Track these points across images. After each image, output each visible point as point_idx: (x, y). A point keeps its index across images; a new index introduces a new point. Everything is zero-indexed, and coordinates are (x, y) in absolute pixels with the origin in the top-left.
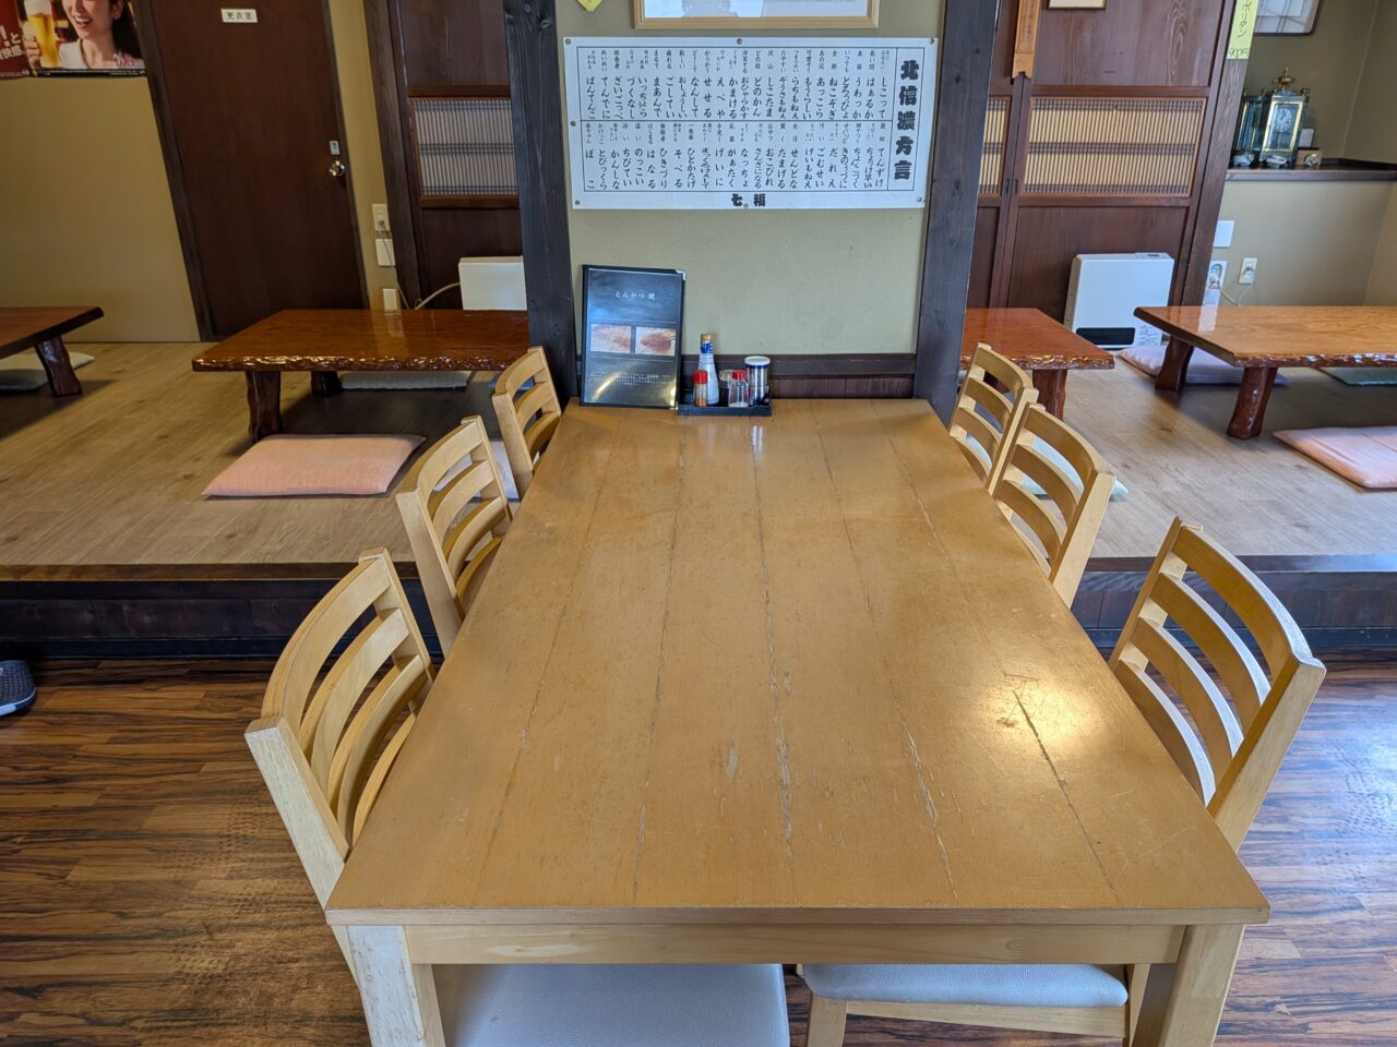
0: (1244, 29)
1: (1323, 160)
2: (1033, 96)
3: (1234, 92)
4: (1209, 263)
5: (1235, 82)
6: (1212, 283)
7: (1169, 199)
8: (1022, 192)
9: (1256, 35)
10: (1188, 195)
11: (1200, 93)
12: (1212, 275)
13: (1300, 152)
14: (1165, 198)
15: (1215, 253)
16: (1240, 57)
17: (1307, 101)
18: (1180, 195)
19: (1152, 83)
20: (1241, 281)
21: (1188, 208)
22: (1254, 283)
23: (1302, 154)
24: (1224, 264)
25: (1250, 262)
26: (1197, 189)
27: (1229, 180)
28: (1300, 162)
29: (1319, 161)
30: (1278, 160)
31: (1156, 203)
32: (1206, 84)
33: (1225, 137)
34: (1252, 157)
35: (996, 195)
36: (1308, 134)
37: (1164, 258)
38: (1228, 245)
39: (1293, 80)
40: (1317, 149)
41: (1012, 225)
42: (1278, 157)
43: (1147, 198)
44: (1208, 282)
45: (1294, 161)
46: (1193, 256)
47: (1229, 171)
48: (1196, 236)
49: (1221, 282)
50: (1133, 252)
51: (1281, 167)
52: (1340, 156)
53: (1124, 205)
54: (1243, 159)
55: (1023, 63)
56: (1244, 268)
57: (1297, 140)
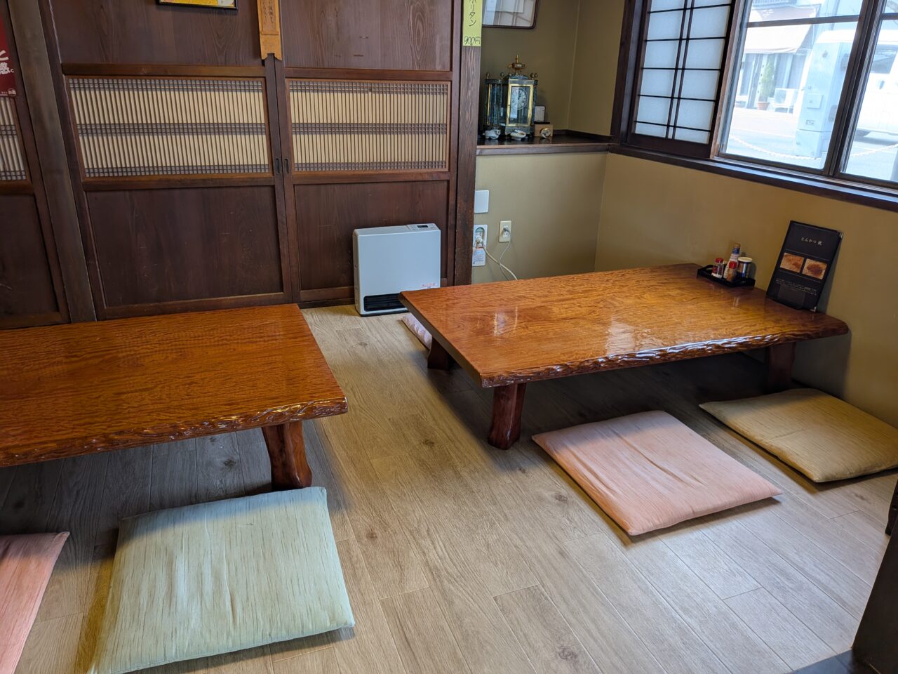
0: (474, 19)
1: (554, 131)
2: (286, 77)
3: (473, 76)
4: (472, 227)
5: (473, 68)
6: (478, 243)
7: (431, 173)
8: (295, 171)
9: (484, 27)
10: (447, 170)
11: (444, 77)
12: (477, 237)
13: (537, 126)
14: (428, 173)
15: (476, 218)
16: (474, 45)
17: (535, 84)
18: (440, 170)
19: (400, 68)
20: (501, 240)
21: (448, 182)
22: (511, 240)
23: (538, 127)
24: (485, 227)
25: (506, 224)
26: (454, 165)
27: (479, 155)
28: (537, 134)
29: (551, 133)
30: (519, 134)
31: (420, 178)
32: (449, 70)
33: (472, 116)
34: (499, 132)
35: (267, 173)
36: (540, 111)
37: (432, 228)
38: (487, 211)
39: (523, 66)
40: (548, 123)
41: (290, 202)
42: (519, 132)
43: (412, 174)
44: (474, 243)
45: (533, 134)
46: (459, 223)
47: (478, 147)
48: (458, 205)
49: (485, 243)
50: (405, 224)
51: (523, 140)
52: (566, 128)
53: (391, 180)
54: (493, 134)
55: (271, 44)
56: (501, 230)
57: (533, 116)
